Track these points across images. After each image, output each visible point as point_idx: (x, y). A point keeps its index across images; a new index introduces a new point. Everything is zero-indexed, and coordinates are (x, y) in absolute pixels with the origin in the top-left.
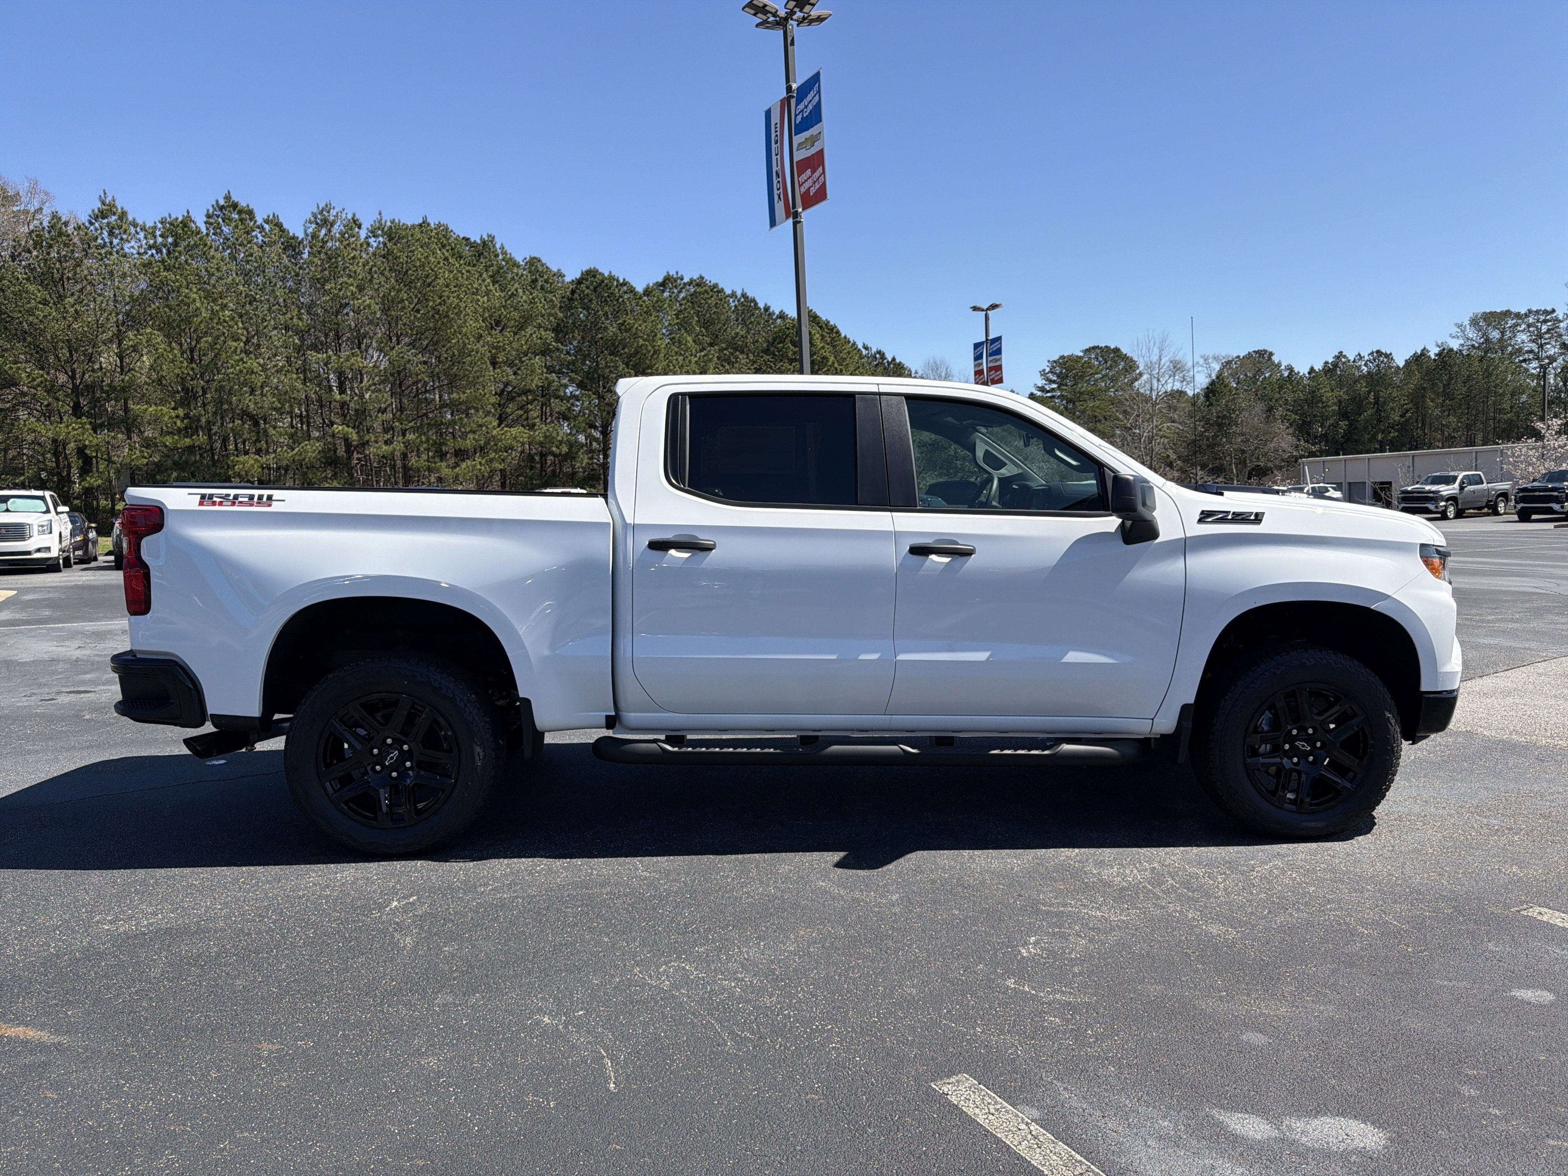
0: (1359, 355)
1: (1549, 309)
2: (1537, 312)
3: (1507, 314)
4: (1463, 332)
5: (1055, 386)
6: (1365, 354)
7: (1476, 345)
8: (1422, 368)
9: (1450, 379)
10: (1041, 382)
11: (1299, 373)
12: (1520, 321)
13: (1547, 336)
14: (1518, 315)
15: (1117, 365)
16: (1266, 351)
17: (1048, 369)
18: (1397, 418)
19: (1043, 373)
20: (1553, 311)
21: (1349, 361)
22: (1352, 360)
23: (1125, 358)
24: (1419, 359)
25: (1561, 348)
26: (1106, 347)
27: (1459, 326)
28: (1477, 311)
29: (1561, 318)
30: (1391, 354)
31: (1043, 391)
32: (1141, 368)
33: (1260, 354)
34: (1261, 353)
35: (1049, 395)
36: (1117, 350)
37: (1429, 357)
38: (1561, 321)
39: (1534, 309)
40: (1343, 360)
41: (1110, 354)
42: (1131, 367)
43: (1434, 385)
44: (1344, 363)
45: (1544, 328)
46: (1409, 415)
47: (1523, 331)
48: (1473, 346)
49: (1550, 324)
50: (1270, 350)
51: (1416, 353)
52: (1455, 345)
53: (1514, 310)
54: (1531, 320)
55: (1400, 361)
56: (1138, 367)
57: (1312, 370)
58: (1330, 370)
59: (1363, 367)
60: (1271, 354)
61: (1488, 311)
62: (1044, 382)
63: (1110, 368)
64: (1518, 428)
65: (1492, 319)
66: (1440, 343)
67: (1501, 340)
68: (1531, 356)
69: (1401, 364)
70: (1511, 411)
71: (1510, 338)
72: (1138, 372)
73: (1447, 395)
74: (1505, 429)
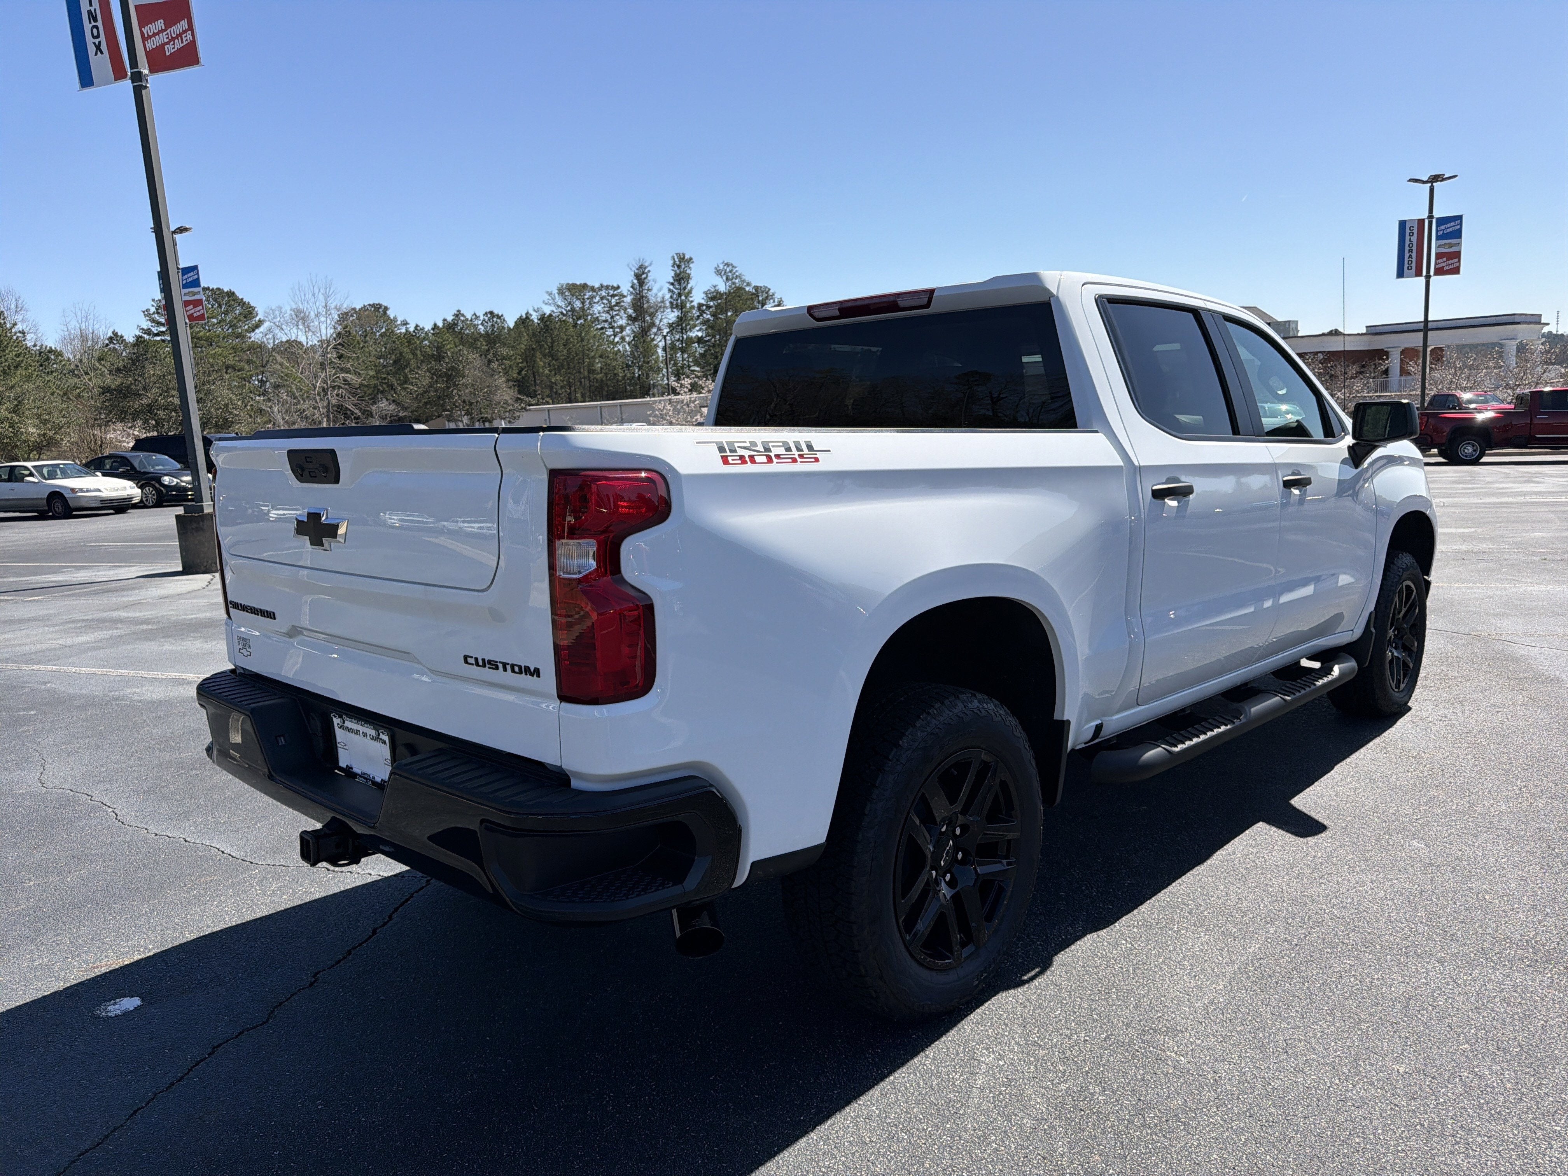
0: (475, 314)
1: (615, 285)
2: (607, 287)
3: (584, 286)
4: (554, 299)
5: (163, 329)
6: (481, 314)
7: (565, 312)
8: (528, 330)
9: (553, 342)
10: (146, 324)
11: (424, 328)
12: (595, 294)
13: (617, 308)
14: (593, 289)
15: (234, 309)
16: (380, 305)
17: (153, 310)
18: (515, 375)
19: (147, 313)
20: (618, 287)
21: (467, 320)
22: (470, 319)
23: (242, 303)
24: (524, 322)
25: (628, 319)
26: (218, 289)
27: (550, 294)
28: (562, 282)
29: (625, 294)
30: (502, 316)
31: (149, 334)
32: (260, 316)
33: (375, 308)
34: (377, 307)
35: (158, 338)
36: (231, 294)
37: (532, 320)
38: (625, 296)
39: (605, 284)
40: (462, 318)
41: (223, 297)
42: (250, 313)
43: (541, 347)
44: (463, 321)
45: (613, 302)
46: (524, 372)
47: (598, 302)
48: (562, 313)
49: (617, 298)
50: (385, 304)
51: (521, 316)
52: (547, 310)
53: (590, 283)
54: (603, 293)
55: (511, 322)
56: (257, 314)
57: (435, 327)
58: (450, 327)
59: (480, 326)
60: (386, 309)
61: (571, 283)
62: (149, 323)
63: (226, 313)
64: (608, 387)
65: (575, 290)
66: (536, 308)
67: (582, 309)
68: (606, 325)
69: (512, 325)
70: (601, 373)
71: (589, 309)
72: (257, 319)
73: (553, 356)
74: (597, 387)
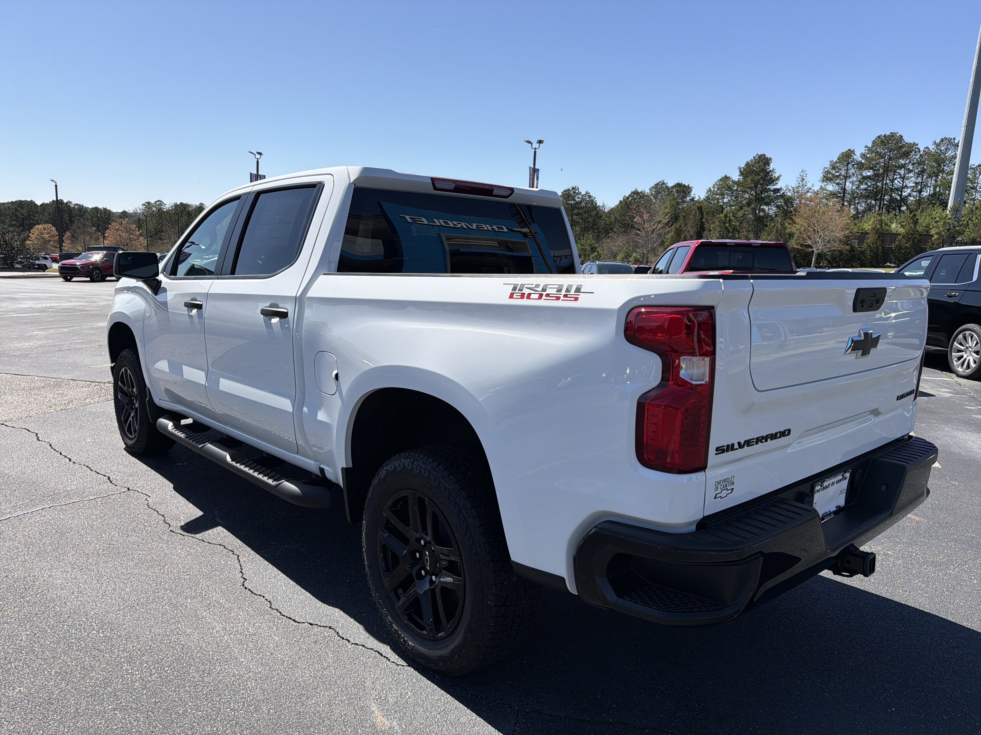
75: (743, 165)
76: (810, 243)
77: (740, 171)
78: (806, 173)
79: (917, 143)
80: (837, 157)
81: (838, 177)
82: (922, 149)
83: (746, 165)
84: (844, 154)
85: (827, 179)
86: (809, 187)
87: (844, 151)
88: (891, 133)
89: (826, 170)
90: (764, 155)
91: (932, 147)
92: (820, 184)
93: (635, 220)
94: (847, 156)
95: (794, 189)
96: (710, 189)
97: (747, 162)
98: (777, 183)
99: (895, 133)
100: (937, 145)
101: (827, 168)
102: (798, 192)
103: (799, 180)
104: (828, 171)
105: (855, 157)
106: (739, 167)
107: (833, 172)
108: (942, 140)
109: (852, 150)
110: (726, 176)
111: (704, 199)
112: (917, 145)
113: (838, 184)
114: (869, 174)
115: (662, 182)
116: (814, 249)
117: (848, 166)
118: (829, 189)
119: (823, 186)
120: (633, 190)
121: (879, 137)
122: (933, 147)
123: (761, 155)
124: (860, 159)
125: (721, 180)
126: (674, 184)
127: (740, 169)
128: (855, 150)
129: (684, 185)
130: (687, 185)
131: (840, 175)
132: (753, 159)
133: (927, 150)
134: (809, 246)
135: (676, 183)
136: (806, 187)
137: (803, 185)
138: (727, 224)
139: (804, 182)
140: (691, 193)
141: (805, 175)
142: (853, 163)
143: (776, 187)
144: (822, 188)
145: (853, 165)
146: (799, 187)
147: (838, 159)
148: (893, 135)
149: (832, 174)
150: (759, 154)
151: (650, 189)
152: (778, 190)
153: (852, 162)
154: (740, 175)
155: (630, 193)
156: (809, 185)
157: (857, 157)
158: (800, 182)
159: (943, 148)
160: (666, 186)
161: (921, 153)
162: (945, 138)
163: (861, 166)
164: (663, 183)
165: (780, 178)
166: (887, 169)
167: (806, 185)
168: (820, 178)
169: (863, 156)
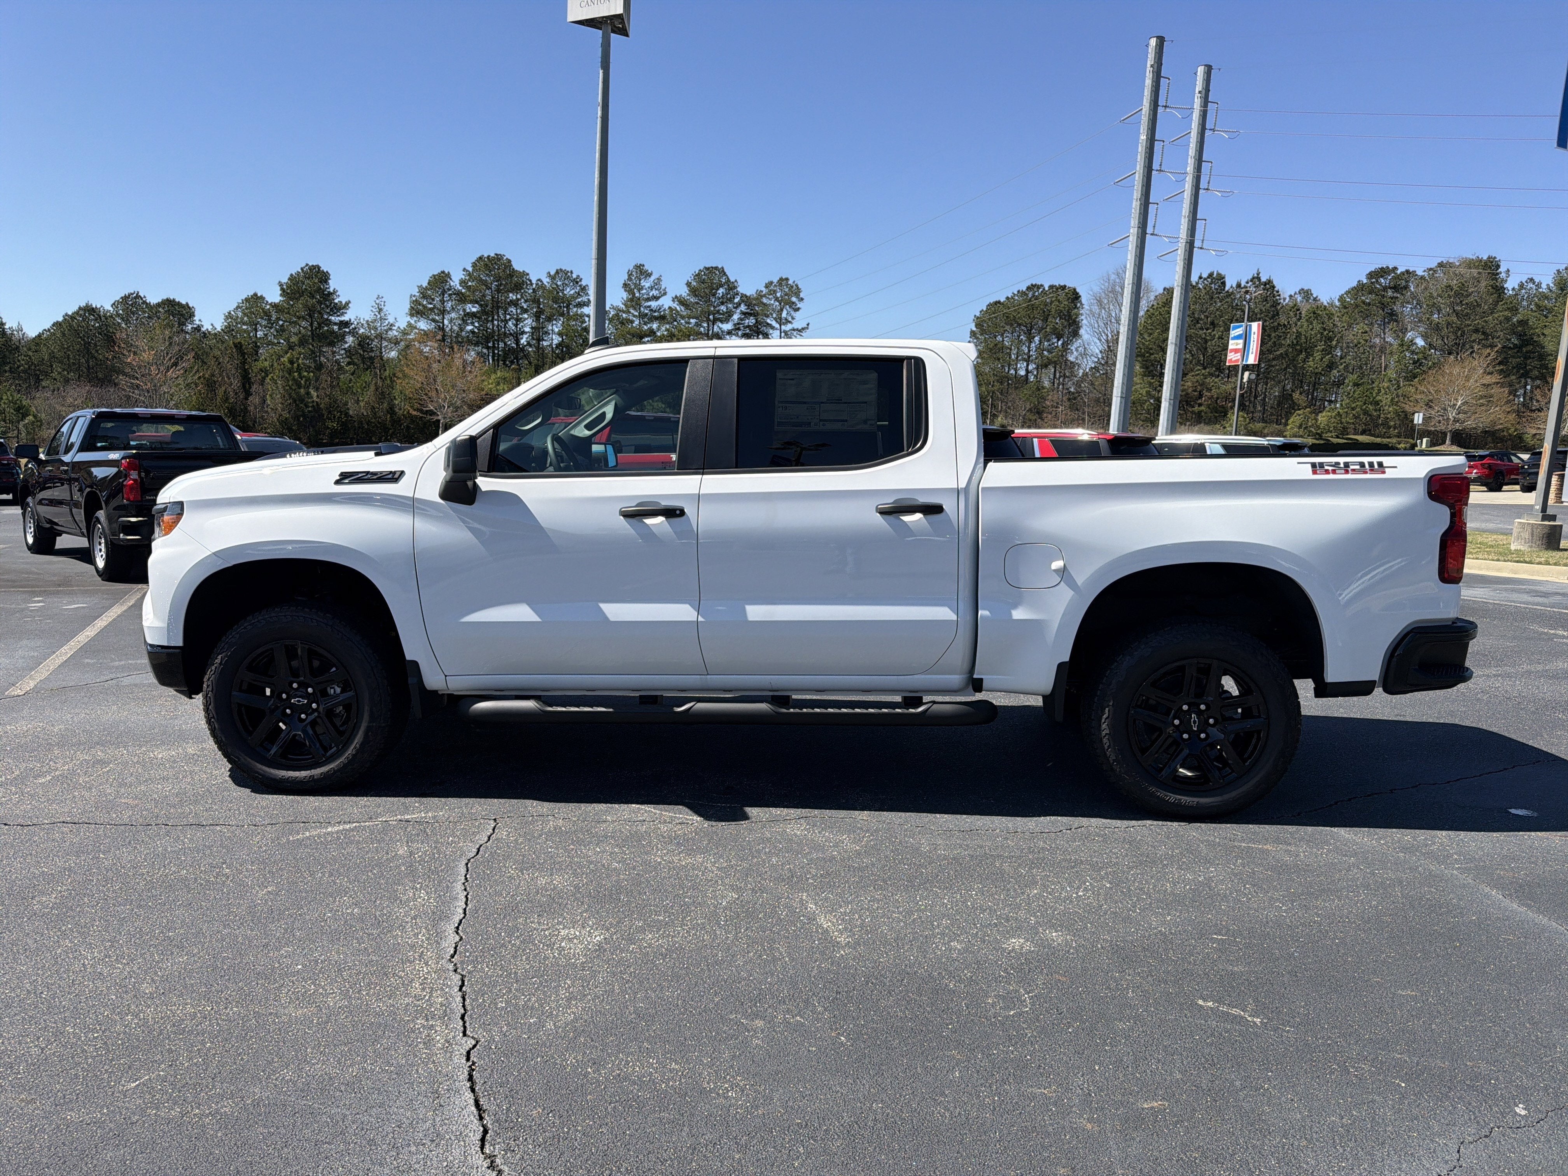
75: (285, 280)
76: (432, 408)
77: (282, 289)
78: (383, 300)
79: (527, 272)
80: (427, 281)
81: (431, 310)
82: (534, 282)
83: (289, 279)
84: (437, 277)
85: (418, 313)
86: (391, 322)
87: (436, 273)
88: (496, 254)
89: (414, 299)
90: (319, 267)
91: (546, 281)
92: (408, 318)
93: (129, 360)
94: (440, 281)
95: (368, 324)
96: (229, 313)
97: (292, 275)
98: (346, 313)
99: (500, 255)
100: (553, 278)
101: (414, 296)
102: (376, 328)
103: (374, 310)
104: (416, 300)
105: (452, 284)
106: (280, 282)
107: (425, 303)
108: (557, 272)
109: (446, 272)
110: (255, 295)
111: (222, 330)
112: (528, 274)
113: (434, 320)
114: (474, 310)
115: (135, 295)
116: (440, 417)
117: (444, 295)
118: (422, 327)
119: (413, 322)
120: (83, 304)
121: (480, 258)
122: (548, 280)
123: (313, 266)
124: (460, 288)
125: (247, 300)
126: (160, 301)
127: (281, 285)
128: (451, 273)
129: (179, 302)
130: (184, 303)
131: (435, 307)
132: (300, 271)
133: (540, 283)
134: (432, 413)
135: (165, 298)
136: (387, 323)
137: (381, 319)
138: (296, 374)
139: (382, 314)
140: (195, 318)
141: (382, 303)
142: (450, 292)
143: (342, 318)
144: (410, 325)
145: (450, 295)
146: (375, 320)
147: (428, 284)
148: (499, 257)
149: (423, 306)
150: (310, 264)
151: (114, 304)
152: (346, 324)
153: (449, 290)
154: (281, 295)
155: (76, 308)
156: (391, 320)
157: (455, 282)
158: (377, 313)
159: (559, 283)
160: (145, 302)
161: (534, 286)
162: (561, 270)
163: (462, 298)
164: (138, 296)
165: (350, 305)
166: (497, 305)
167: (385, 319)
168: (407, 311)
169: (463, 282)
